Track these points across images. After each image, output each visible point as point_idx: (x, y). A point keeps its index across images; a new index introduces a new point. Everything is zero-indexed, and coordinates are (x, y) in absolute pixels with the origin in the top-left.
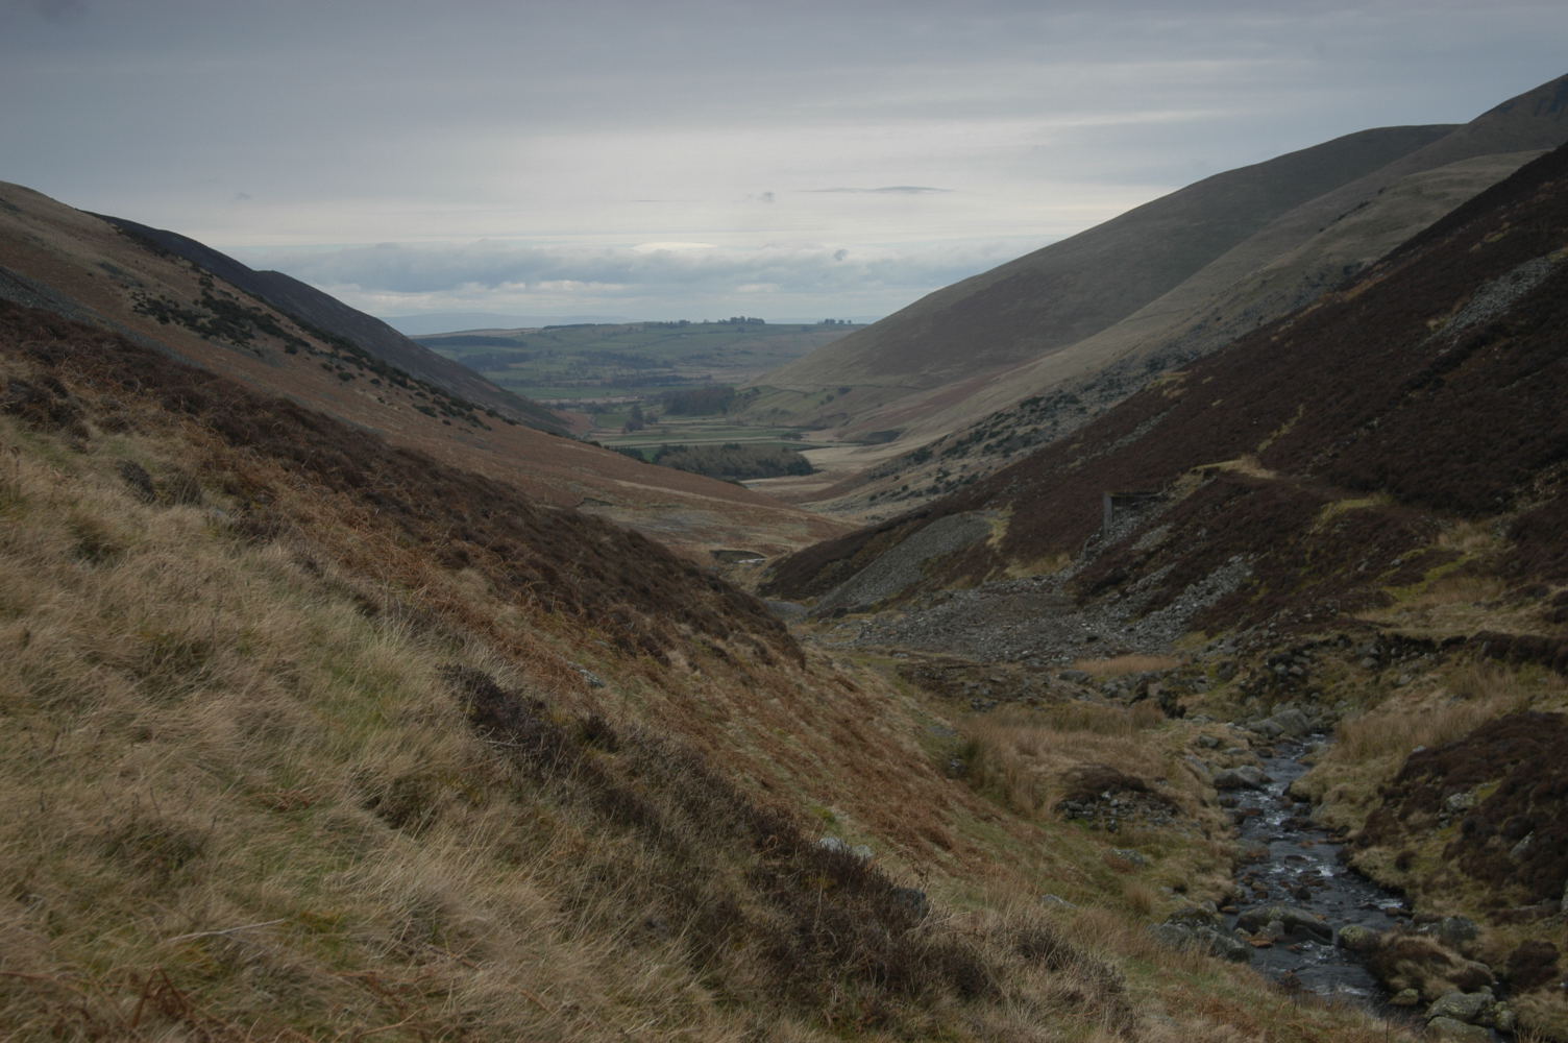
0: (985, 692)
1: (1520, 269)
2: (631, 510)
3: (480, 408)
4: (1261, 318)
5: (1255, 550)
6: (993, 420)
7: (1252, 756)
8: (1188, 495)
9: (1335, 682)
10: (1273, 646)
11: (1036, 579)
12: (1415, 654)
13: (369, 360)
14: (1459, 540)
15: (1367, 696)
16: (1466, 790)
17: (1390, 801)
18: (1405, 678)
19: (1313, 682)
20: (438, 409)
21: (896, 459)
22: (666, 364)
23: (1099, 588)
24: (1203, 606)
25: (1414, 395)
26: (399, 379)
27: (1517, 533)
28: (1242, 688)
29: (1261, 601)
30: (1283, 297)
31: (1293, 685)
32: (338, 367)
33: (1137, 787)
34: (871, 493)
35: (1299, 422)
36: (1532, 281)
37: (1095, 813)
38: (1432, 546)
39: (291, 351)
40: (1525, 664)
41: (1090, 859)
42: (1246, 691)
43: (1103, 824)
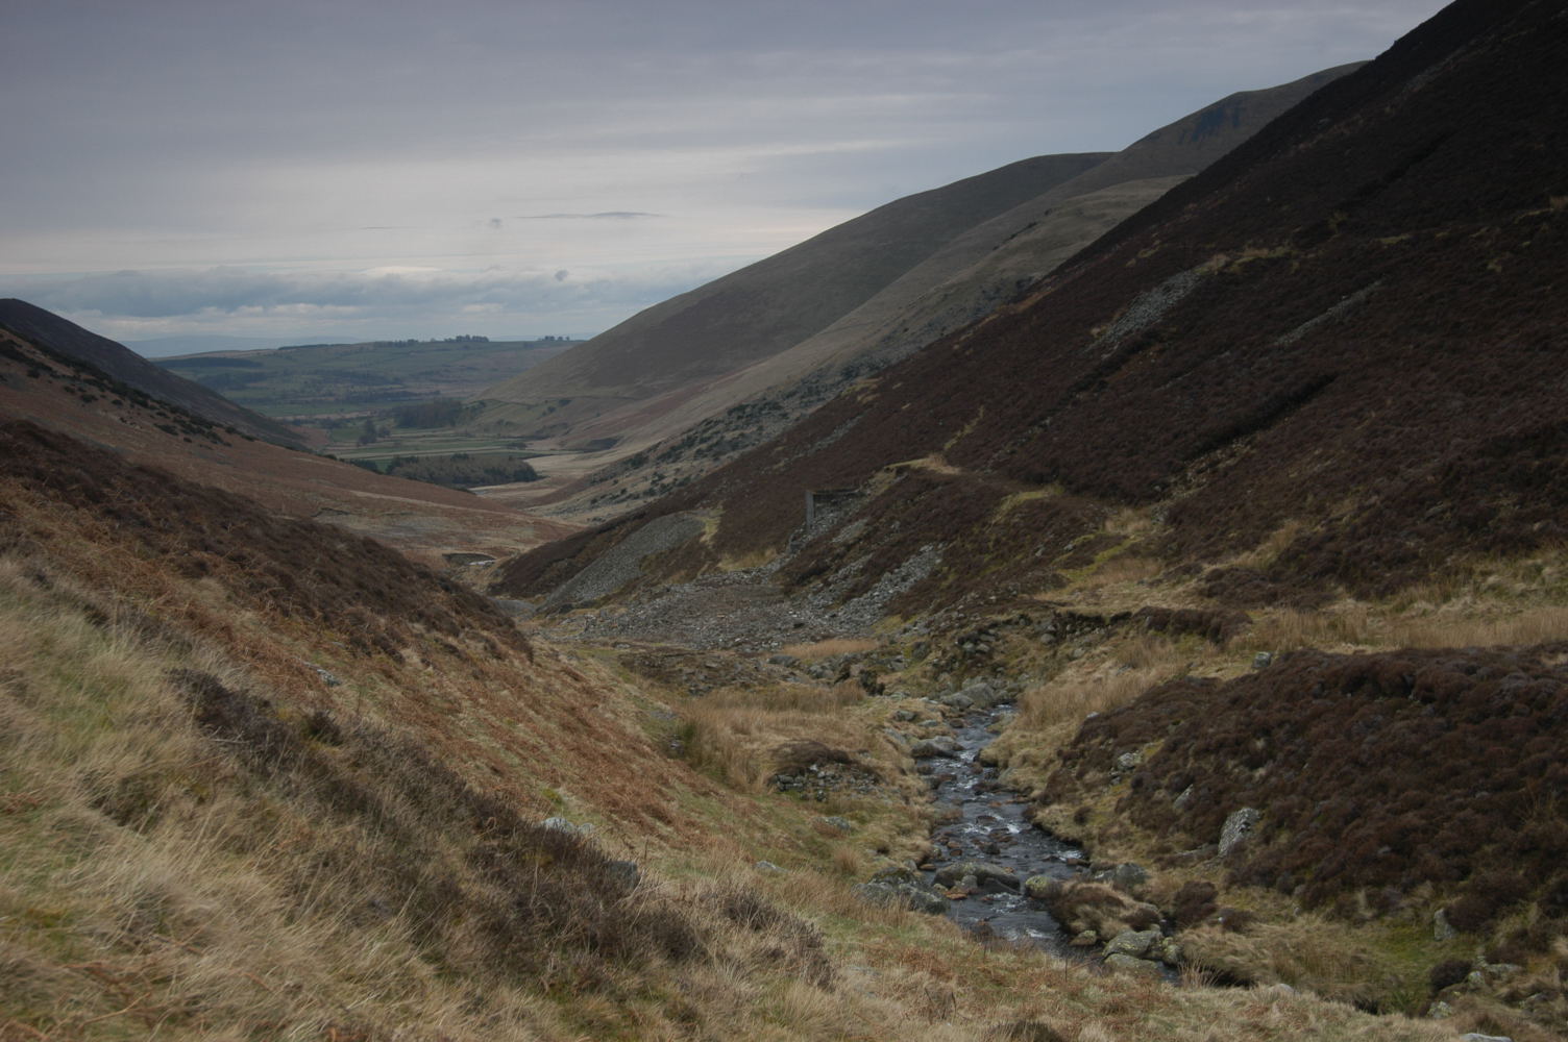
0: (702, 677)
1: (1171, 281)
2: (367, 519)
3: (220, 426)
4: (944, 329)
5: (942, 540)
6: (703, 427)
7: (945, 727)
8: (882, 491)
9: (1017, 657)
10: (962, 627)
11: (746, 572)
12: (1087, 629)
13: (111, 382)
14: (1123, 525)
15: (1046, 669)
16: (1134, 750)
17: (1068, 763)
18: (1079, 651)
19: (998, 658)
20: (179, 427)
21: (614, 464)
22: (397, 381)
23: (804, 579)
24: (898, 592)
25: (1081, 396)
26: (140, 400)
27: (1174, 518)
28: (935, 665)
29: (949, 587)
30: (963, 310)
31: (980, 661)
32: (80, 389)
33: (842, 759)
34: (592, 496)
35: (980, 423)
36: (1181, 291)
37: (804, 785)
38: (1100, 532)
39: (34, 375)
40: (1183, 635)
41: (801, 827)
42: (939, 669)
43: (811, 795)
